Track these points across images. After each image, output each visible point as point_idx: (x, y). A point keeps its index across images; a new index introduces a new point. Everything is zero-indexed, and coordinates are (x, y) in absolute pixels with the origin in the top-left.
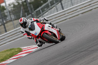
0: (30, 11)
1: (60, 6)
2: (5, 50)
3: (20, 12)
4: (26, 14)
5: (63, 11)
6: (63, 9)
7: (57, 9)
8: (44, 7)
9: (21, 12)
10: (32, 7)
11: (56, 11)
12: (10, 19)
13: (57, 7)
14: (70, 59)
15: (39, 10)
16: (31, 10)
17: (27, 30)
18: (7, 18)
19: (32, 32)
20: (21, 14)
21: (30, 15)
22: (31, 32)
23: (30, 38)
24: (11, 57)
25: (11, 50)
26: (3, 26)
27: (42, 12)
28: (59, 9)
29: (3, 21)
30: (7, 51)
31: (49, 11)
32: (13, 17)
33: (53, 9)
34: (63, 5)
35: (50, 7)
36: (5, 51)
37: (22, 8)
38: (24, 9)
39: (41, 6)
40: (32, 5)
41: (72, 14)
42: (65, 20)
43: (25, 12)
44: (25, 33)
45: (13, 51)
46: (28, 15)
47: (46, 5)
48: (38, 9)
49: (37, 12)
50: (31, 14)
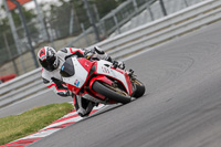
0: (91, 19)
1: (159, 7)
2: (35, 108)
3: (69, 22)
4: (82, 26)
5: (166, 18)
6: (165, 14)
7: (152, 15)
8: (123, 9)
9: (72, 22)
10: (96, 10)
11: (149, 18)
12: (46, 38)
13: (153, 10)
14: (180, 128)
15: (112, 18)
16: (94, 16)
17: (57, 74)
18: (40, 36)
19: (69, 81)
20: (71, 27)
21: (91, 29)
22: (66, 80)
23: (63, 95)
24: (48, 124)
25: (48, 107)
26: (30, 54)
27: (119, 21)
28: (155, 15)
29: (30, 42)
30: (40, 110)
31: (135, 19)
32: (52, 33)
33: (142, 14)
34: (165, 5)
35: (137, 10)
36: (36, 111)
37: (73, 12)
38: (78, 15)
39: (114, 8)
40: (94, 5)
41: (185, 26)
42: (171, 38)
43: (81, 21)
44: (51, 82)
45: (53, 109)
46: (86, 29)
47: (126, 6)
48: (109, 16)
49: (106, 20)
50: (93, 25)
